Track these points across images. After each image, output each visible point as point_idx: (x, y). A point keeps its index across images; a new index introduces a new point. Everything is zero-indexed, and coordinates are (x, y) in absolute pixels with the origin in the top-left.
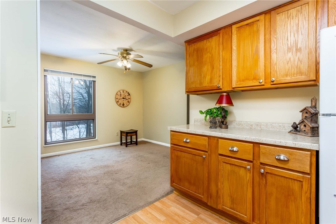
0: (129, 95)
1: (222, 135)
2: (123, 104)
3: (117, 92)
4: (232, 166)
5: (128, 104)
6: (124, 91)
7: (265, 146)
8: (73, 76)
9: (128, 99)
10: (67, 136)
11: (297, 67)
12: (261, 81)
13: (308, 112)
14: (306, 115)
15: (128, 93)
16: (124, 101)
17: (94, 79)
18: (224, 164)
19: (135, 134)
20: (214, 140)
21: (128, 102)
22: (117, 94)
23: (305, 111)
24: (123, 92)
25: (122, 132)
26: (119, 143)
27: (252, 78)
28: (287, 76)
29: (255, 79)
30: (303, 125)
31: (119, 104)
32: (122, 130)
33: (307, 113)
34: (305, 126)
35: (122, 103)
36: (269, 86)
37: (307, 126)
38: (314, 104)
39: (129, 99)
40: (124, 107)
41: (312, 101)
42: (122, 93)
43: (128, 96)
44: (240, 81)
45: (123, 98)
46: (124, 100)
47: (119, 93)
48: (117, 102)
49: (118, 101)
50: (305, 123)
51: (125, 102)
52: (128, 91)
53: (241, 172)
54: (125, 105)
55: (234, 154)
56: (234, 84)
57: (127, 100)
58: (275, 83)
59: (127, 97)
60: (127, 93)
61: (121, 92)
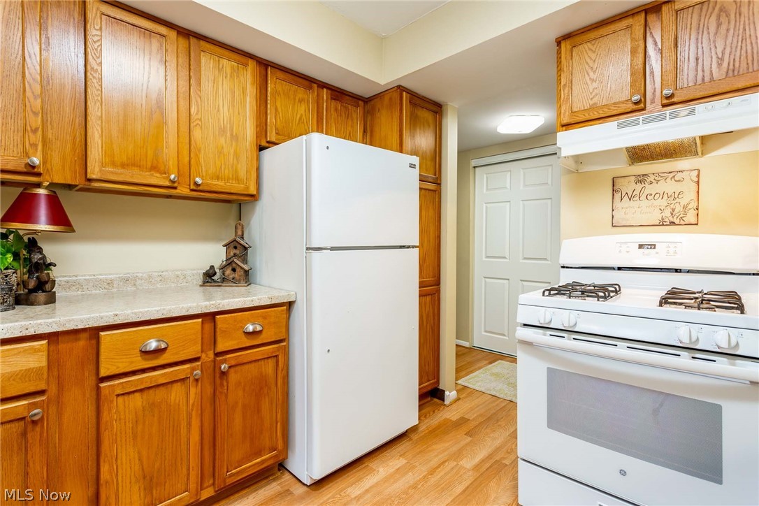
1: (116, 318)
4: (146, 393)
7: (226, 316)
11: (232, 167)
12: (172, 177)
13: (238, 246)
14: (235, 251)
18: (121, 399)
20: (77, 340)
23: (232, 245)
27: (149, 164)
28: (218, 178)
29: (154, 168)
30: (230, 268)
33: (235, 248)
34: (234, 270)
36: (183, 190)
37: (238, 269)
38: (239, 233)
41: (236, 228)
44: (114, 164)
50: (234, 265)
53: (173, 395)
55: (156, 358)
56: (97, 169)
58: (200, 188)
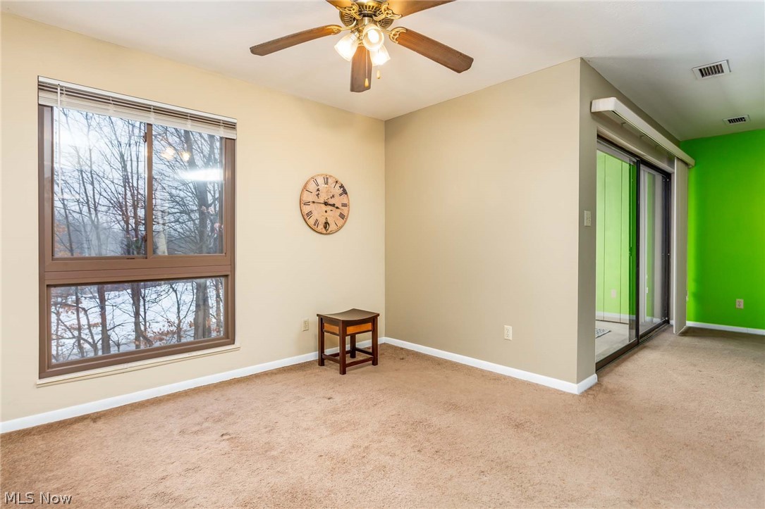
0: (345, 192)
2: (326, 224)
3: (307, 183)
5: (340, 222)
6: (330, 181)
8: (152, 118)
9: (340, 206)
10: (145, 313)
15: (342, 186)
16: (329, 212)
17: (229, 134)
19: (369, 326)
21: (342, 216)
22: (305, 188)
24: (327, 183)
25: (322, 320)
26: (313, 356)
31: (311, 222)
32: (323, 313)
35: (322, 221)
39: (344, 205)
40: (329, 234)
42: (322, 186)
43: (341, 195)
45: (326, 204)
46: (329, 208)
47: (312, 187)
48: (306, 216)
49: (309, 214)
51: (332, 216)
52: (342, 181)
54: (332, 227)
57: (338, 212)
59: (337, 201)
60: (338, 185)
61: (321, 181)
